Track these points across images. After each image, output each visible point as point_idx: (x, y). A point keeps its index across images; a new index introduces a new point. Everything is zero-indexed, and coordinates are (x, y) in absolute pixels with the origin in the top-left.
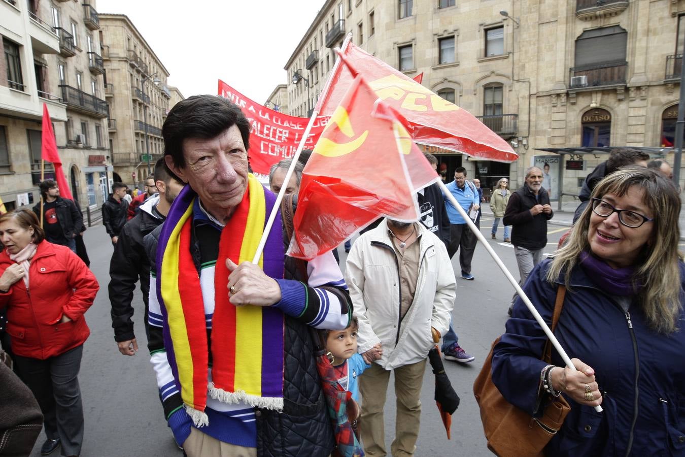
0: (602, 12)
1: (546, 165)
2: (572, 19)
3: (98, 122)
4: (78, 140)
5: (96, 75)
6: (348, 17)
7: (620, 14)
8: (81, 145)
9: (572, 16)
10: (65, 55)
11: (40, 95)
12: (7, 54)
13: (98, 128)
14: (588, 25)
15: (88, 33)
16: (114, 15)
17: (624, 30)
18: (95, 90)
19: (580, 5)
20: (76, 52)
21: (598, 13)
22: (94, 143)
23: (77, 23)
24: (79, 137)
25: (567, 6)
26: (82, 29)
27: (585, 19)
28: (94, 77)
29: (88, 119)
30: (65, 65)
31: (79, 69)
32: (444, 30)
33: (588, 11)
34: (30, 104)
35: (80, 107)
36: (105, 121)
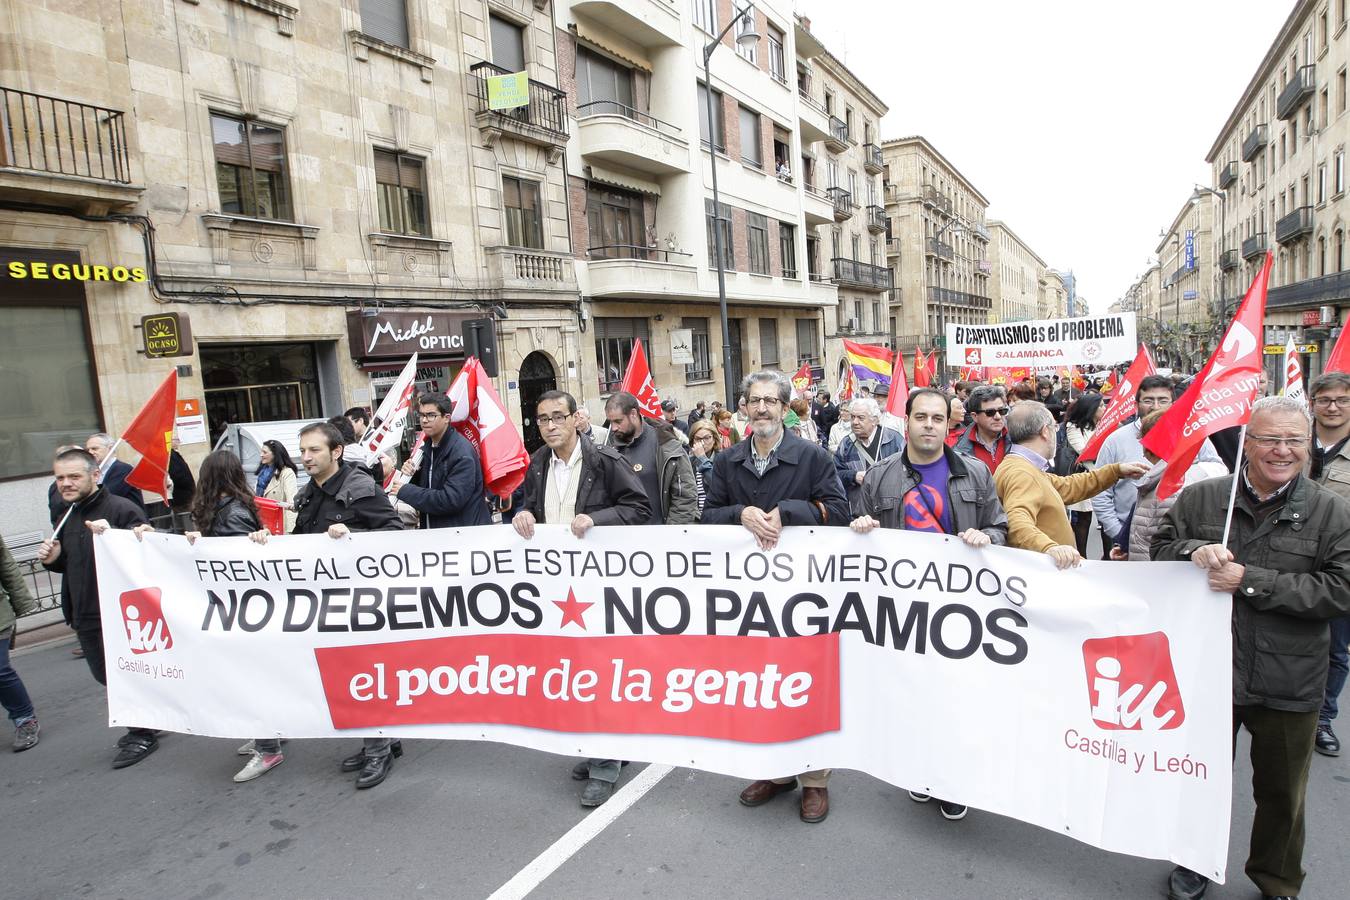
3: (876, 298)
4: (850, 326)
5: (877, 234)
6: (1320, 59)
8: (853, 332)
10: (840, 220)
11: (812, 278)
12: (782, 239)
13: (875, 305)
15: (868, 181)
16: (905, 139)
18: (875, 256)
20: (854, 211)
22: (869, 328)
23: (855, 172)
24: (851, 321)
26: (862, 179)
28: (873, 238)
29: (864, 296)
30: (839, 233)
31: (856, 232)
34: (802, 292)
35: (858, 283)
36: (886, 295)
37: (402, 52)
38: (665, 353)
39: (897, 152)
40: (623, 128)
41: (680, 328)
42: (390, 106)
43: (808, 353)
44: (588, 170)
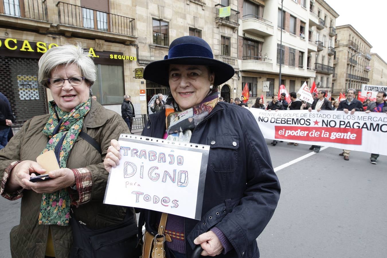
3: (328, 76)
4: (318, 84)
5: (331, 56)
8: (319, 86)
10: (319, 51)
11: (308, 69)
13: (328, 79)
15: (330, 39)
20: (324, 48)
22: (325, 85)
23: (326, 36)
24: (319, 83)
26: (328, 38)
28: (329, 57)
29: (324, 75)
30: (318, 55)
31: (324, 55)
34: (304, 72)
36: (331, 75)
37: (198, 2)
38: (261, 88)
39: (341, 30)
40: (255, 23)
41: (266, 81)
42: (194, 16)
44: (244, 34)
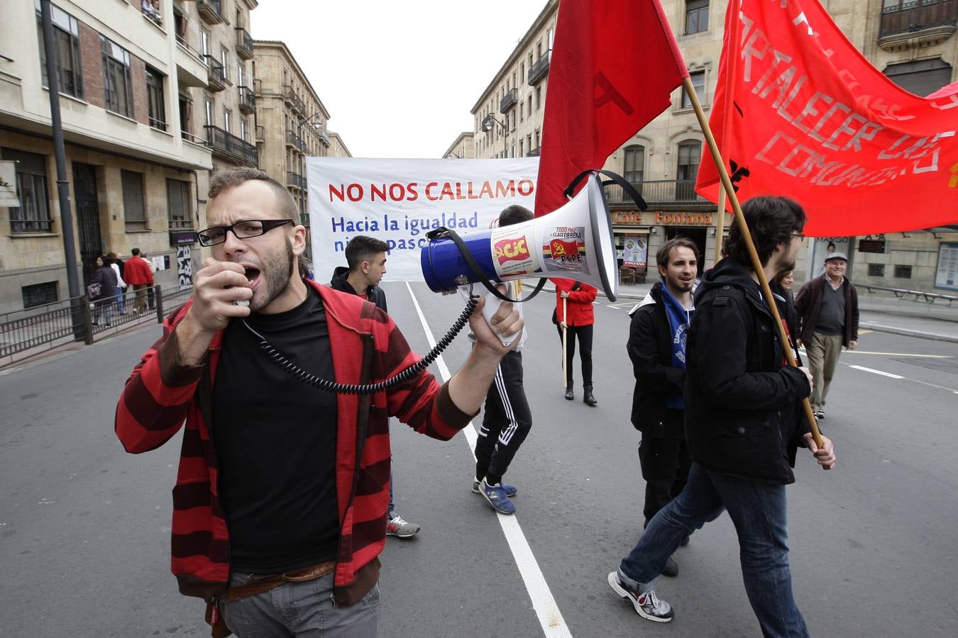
0: (916, 40)
1: (831, 244)
2: (872, 50)
5: (246, 115)
7: (943, 43)
9: (873, 45)
10: (213, 89)
11: (184, 136)
12: (149, 86)
14: (895, 58)
15: (239, 63)
16: (269, 42)
17: (948, 64)
18: (245, 133)
19: (885, 31)
20: (226, 85)
21: (910, 41)
23: (227, 50)
25: (866, 30)
26: (233, 58)
27: (892, 49)
28: (244, 117)
30: (212, 101)
31: (228, 107)
32: (691, 62)
33: (896, 38)
35: (227, 152)
43: (180, 214)
